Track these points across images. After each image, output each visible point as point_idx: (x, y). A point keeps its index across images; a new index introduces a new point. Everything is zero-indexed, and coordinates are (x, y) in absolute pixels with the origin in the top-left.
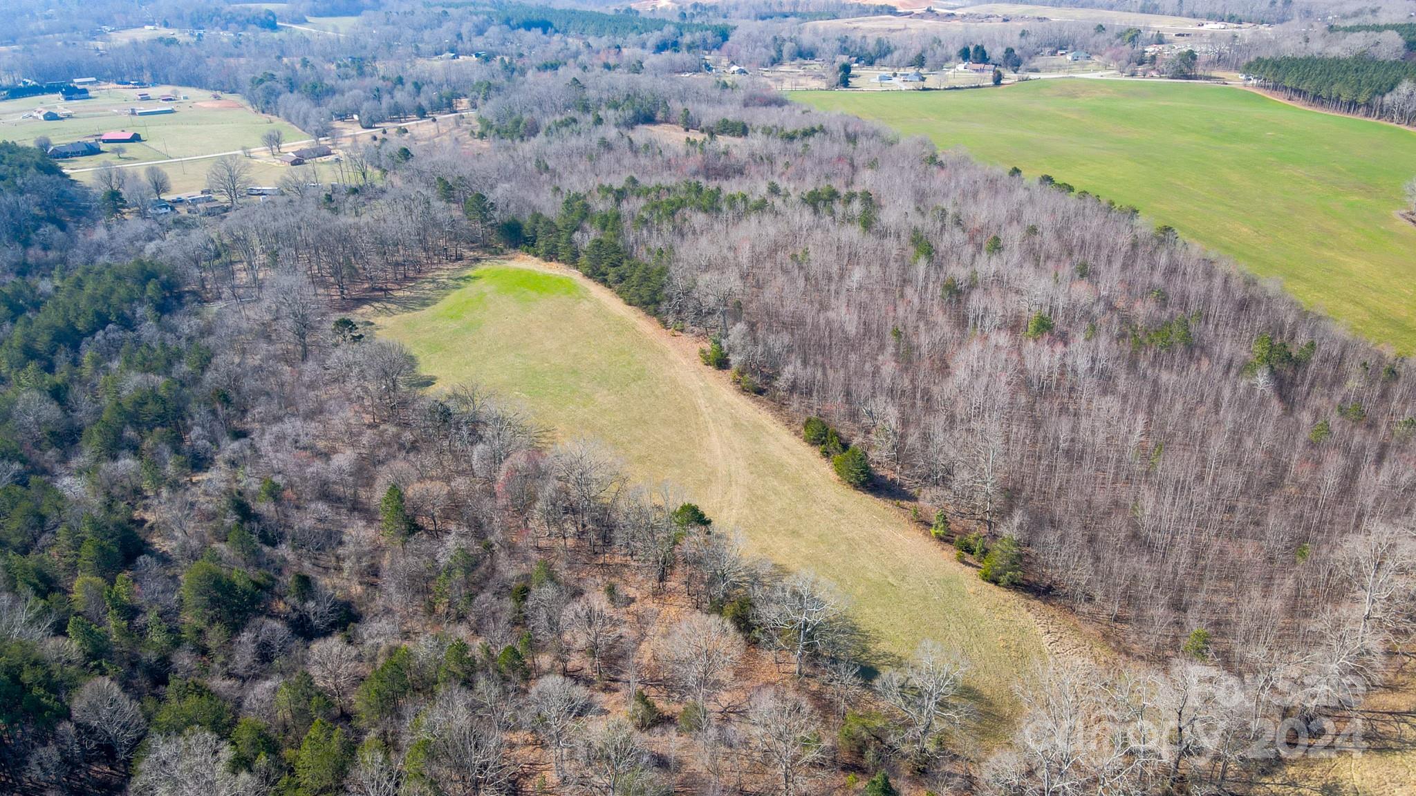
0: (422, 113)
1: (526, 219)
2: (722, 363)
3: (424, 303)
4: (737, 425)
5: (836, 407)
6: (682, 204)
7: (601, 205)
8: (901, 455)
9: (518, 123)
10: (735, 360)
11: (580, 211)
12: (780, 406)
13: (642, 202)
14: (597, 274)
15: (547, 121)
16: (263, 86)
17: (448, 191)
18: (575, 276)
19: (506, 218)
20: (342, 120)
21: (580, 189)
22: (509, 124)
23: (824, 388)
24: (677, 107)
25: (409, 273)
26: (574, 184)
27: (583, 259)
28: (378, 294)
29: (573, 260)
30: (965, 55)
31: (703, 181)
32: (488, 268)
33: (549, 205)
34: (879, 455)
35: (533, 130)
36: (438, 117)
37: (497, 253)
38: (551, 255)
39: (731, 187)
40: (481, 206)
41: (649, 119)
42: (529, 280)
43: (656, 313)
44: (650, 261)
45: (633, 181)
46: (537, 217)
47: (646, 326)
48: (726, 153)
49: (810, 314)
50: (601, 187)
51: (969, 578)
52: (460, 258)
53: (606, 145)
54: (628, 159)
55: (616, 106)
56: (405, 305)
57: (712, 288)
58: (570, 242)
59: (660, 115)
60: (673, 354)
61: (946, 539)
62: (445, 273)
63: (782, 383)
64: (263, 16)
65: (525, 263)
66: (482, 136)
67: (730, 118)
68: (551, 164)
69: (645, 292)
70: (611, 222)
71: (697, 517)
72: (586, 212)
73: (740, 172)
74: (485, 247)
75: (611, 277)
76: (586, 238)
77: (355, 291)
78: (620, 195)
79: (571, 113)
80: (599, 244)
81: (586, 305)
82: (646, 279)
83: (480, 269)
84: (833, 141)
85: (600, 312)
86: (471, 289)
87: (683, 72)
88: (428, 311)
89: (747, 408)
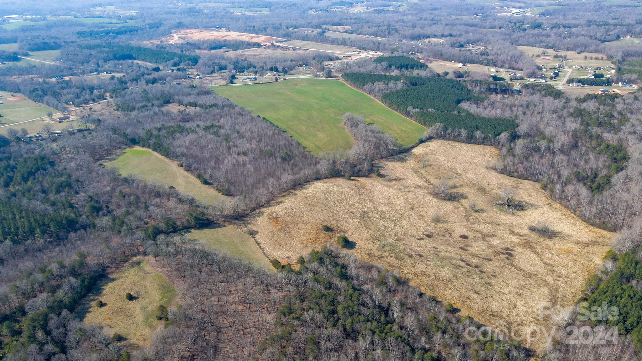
0: (94, 101)
1: (136, 137)
2: (182, 166)
3: (114, 159)
4: (184, 176)
5: (202, 171)
6: (175, 131)
7: (155, 133)
8: (211, 177)
9: (128, 106)
10: (183, 165)
11: (150, 134)
12: (192, 173)
13: (165, 131)
14: (155, 150)
15: (137, 106)
16: (34, 93)
17: (115, 131)
18: (150, 150)
19: (131, 138)
20: (67, 104)
21: (149, 128)
22: (126, 106)
23: (200, 168)
24: (176, 97)
25: (109, 153)
26: (148, 127)
27: (151, 147)
28: (102, 158)
29: (149, 147)
30: (271, 69)
31: (181, 124)
32: (128, 150)
33: (141, 133)
34: (207, 177)
35: (133, 109)
36: (100, 102)
37: (130, 146)
38: (144, 146)
39: (189, 125)
40: (125, 135)
41: (168, 102)
42: (139, 152)
43: (168, 157)
44: (166, 146)
45: (163, 125)
46: (139, 137)
47: (166, 160)
48: (188, 114)
49: (199, 154)
50: (155, 128)
51: (219, 195)
52: (120, 148)
53: (155, 114)
54: (162, 118)
55: (158, 99)
56: (110, 160)
57: (179, 151)
58: (148, 143)
59: (171, 101)
60: (172, 165)
61: (217, 190)
62: (118, 152)
63: (193, 168)
64: (12, 55)
65: (138, 148)
66: (117, 110)
67: (191, 101)
68: (140, 120)
69: (165, 153)
70: (158, 137)
71: (172, 187)
72: (151, 135)
73: (192, 120)
74: (127, 145)
75: (158, 149)
76: (152, 142)
77: (96, 158)
78: (159, 130)
79: (144, 103)
80: (155, 143)
81: (153, 157)
82: (165, 150)
83: (127, 150)
84: (218, 109)
85: (157, 158)
86: (125, 155)
87: (181, 79)
88: (116, 161)
89: (186, 173)
